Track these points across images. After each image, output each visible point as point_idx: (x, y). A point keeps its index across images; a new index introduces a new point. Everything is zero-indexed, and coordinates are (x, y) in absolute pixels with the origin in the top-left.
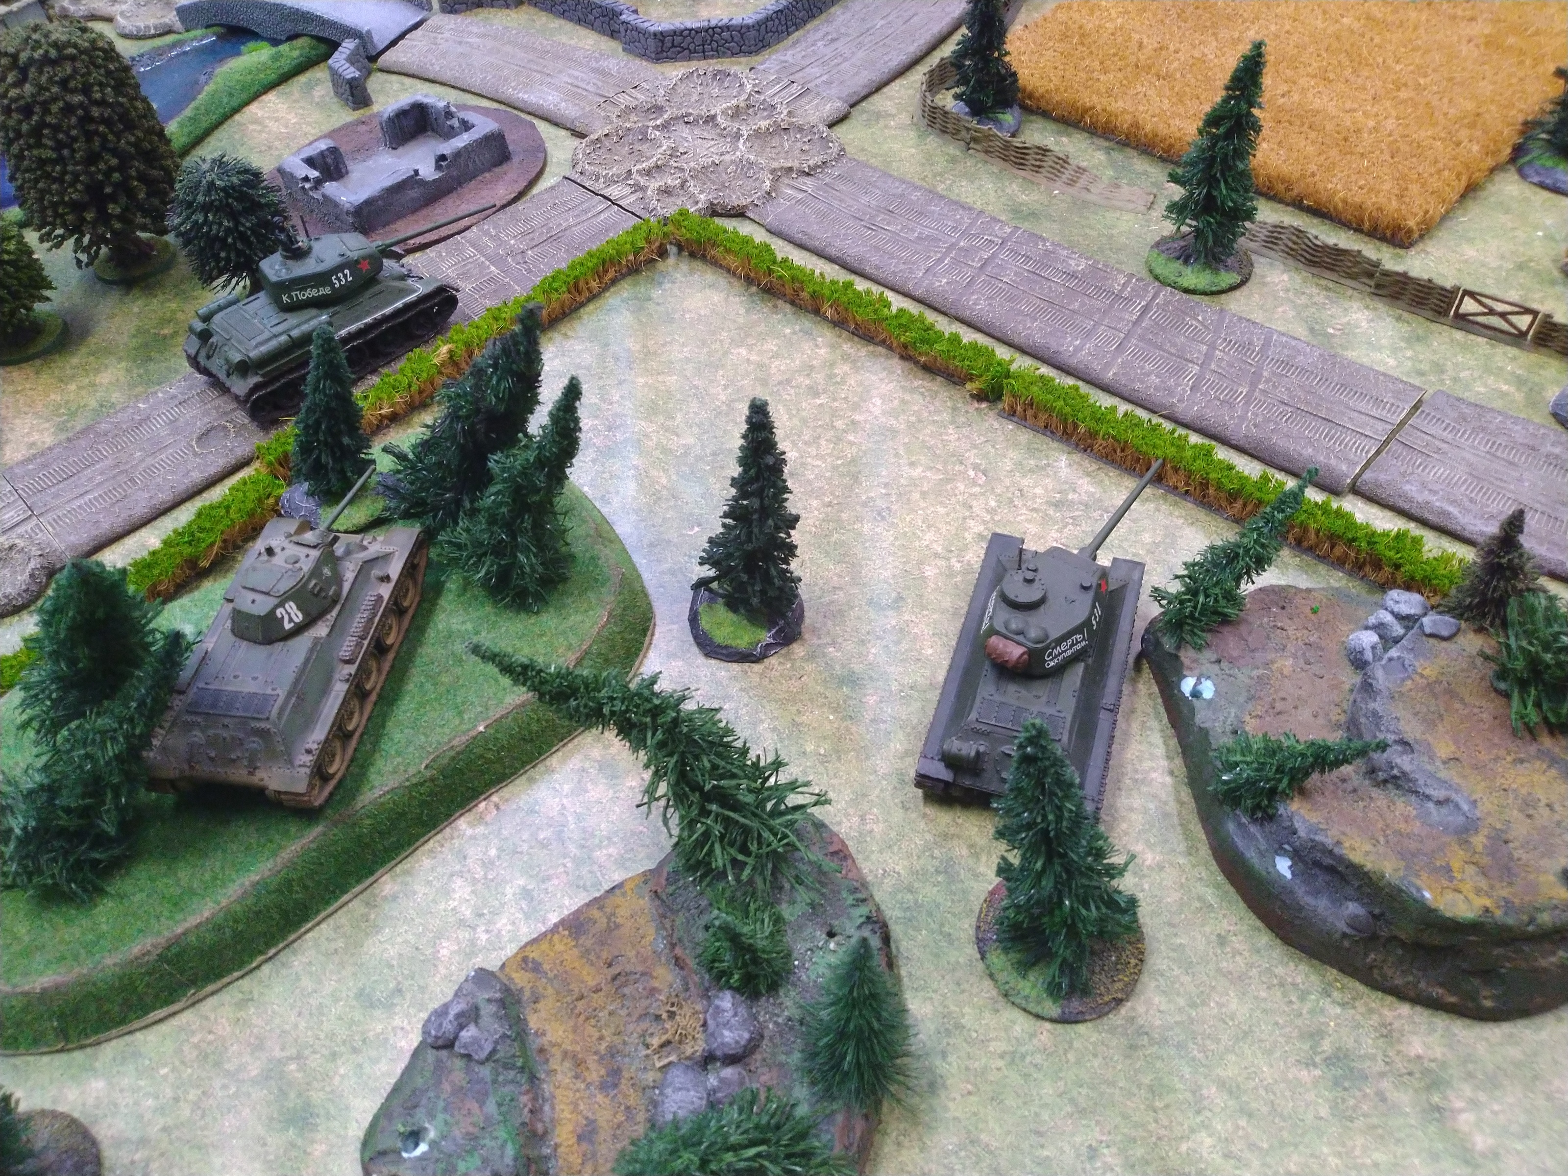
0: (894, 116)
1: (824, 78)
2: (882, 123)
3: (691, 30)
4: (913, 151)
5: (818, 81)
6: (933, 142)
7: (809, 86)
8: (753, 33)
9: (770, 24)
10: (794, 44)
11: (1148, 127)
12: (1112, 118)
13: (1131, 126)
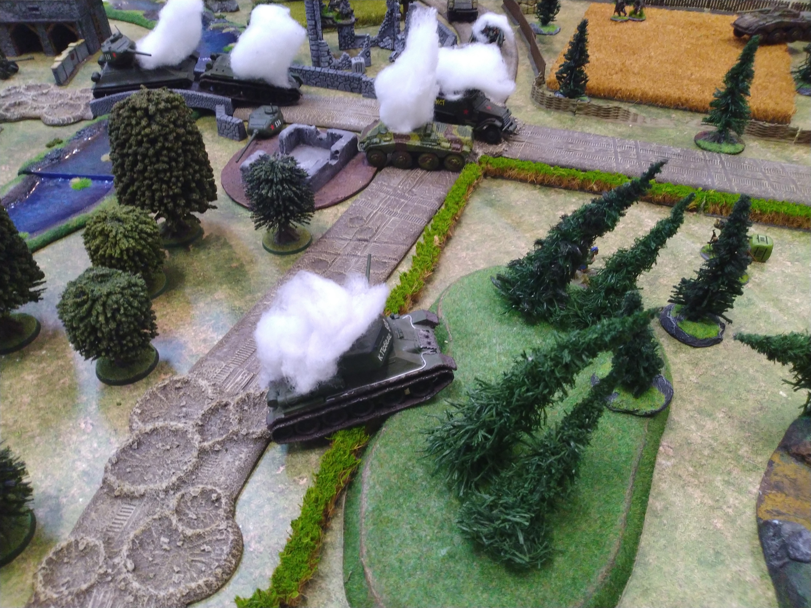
0: (525, 106)
2: (524, 110)
4: (550, 119)
11: (651, 94)
12: (632, 93)
13: (642, 95)
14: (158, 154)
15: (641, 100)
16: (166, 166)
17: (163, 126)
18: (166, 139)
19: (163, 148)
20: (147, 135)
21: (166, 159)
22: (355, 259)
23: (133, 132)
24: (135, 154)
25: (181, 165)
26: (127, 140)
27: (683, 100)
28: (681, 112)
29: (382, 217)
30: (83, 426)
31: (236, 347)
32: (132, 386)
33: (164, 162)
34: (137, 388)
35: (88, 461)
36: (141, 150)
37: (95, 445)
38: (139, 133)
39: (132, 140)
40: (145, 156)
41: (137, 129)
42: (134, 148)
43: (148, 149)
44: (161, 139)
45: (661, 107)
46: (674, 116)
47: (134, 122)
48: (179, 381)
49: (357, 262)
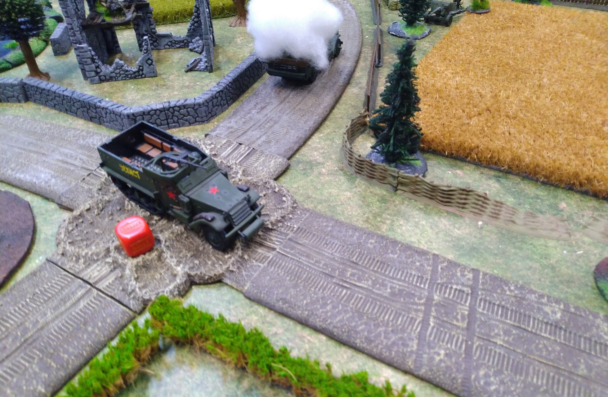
0: (323, 164)
1: (263, 138)
2: (316, 171)
3: (156, 110)
4: (348, 194)
5: (259, 142)
6: (361, 184)
7: (254, 146)
8: (204, 108)
9: (215, 101)
10: (235, 114)
11: (527, 160)
12: (496, 154)
13: (513, 160)
15: (510, 168)
27: (582, 178)
28: (577, 196)
45: (543, 183)
46: (563, 205)
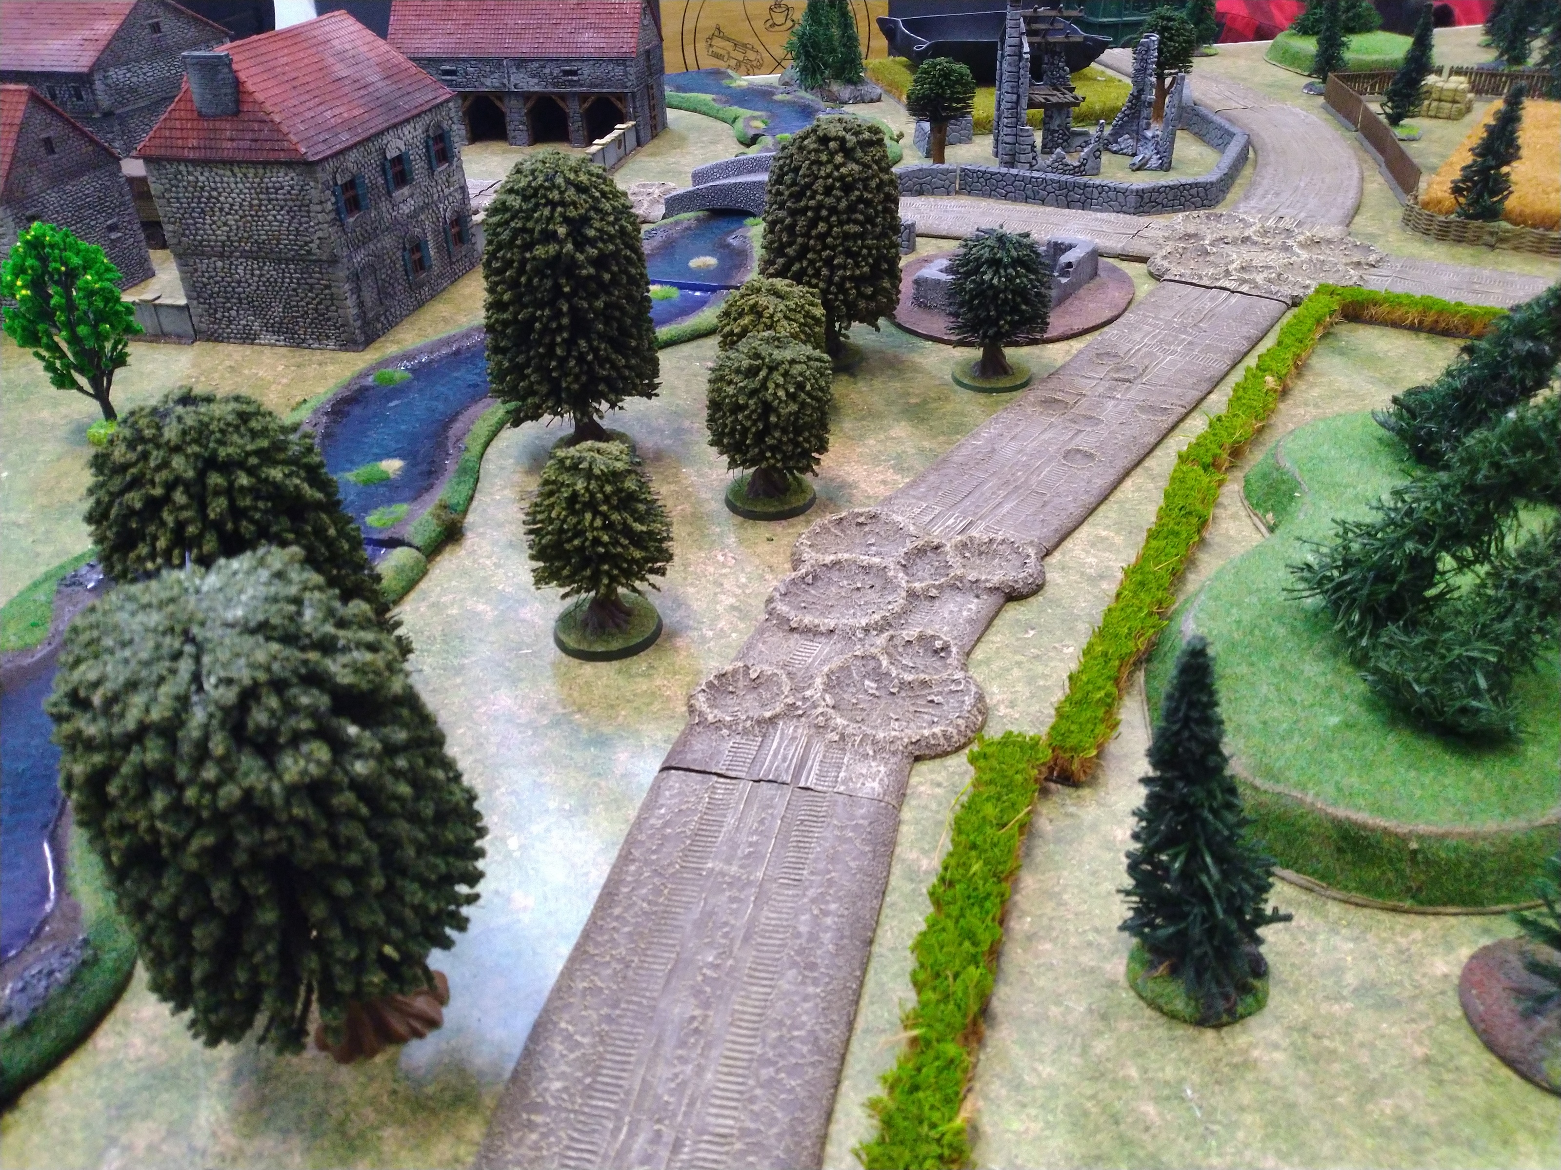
7: (1297, 219)
8: (1212, 189)
14: (852, 208)
16: (856, 229)
17: (867, 166)
18: (866, 188)
19: (860, 199)
20: (842, 178)
21: (860, 217)
22: (1112, 403)
23: (822, 173)
24: (820, 206)
25: (878, 230)
26: (808, 186)
29: (1150, 354)
30: (721, 558)
31: (939, 488)
32: (784, 523)
33: (856, 222)
34: (793, 526)
35: (736, 596)
36: (829, 201)
37: (743, 580)
38: (829, 176)
39: (819, 185)
40: (833, 210)
41: (829, 167)
42: (819, 197)
43: (839, 199)
44: (860, 185)
47: (824, 157)
48: (861, 515)
49: (1116, 406)
